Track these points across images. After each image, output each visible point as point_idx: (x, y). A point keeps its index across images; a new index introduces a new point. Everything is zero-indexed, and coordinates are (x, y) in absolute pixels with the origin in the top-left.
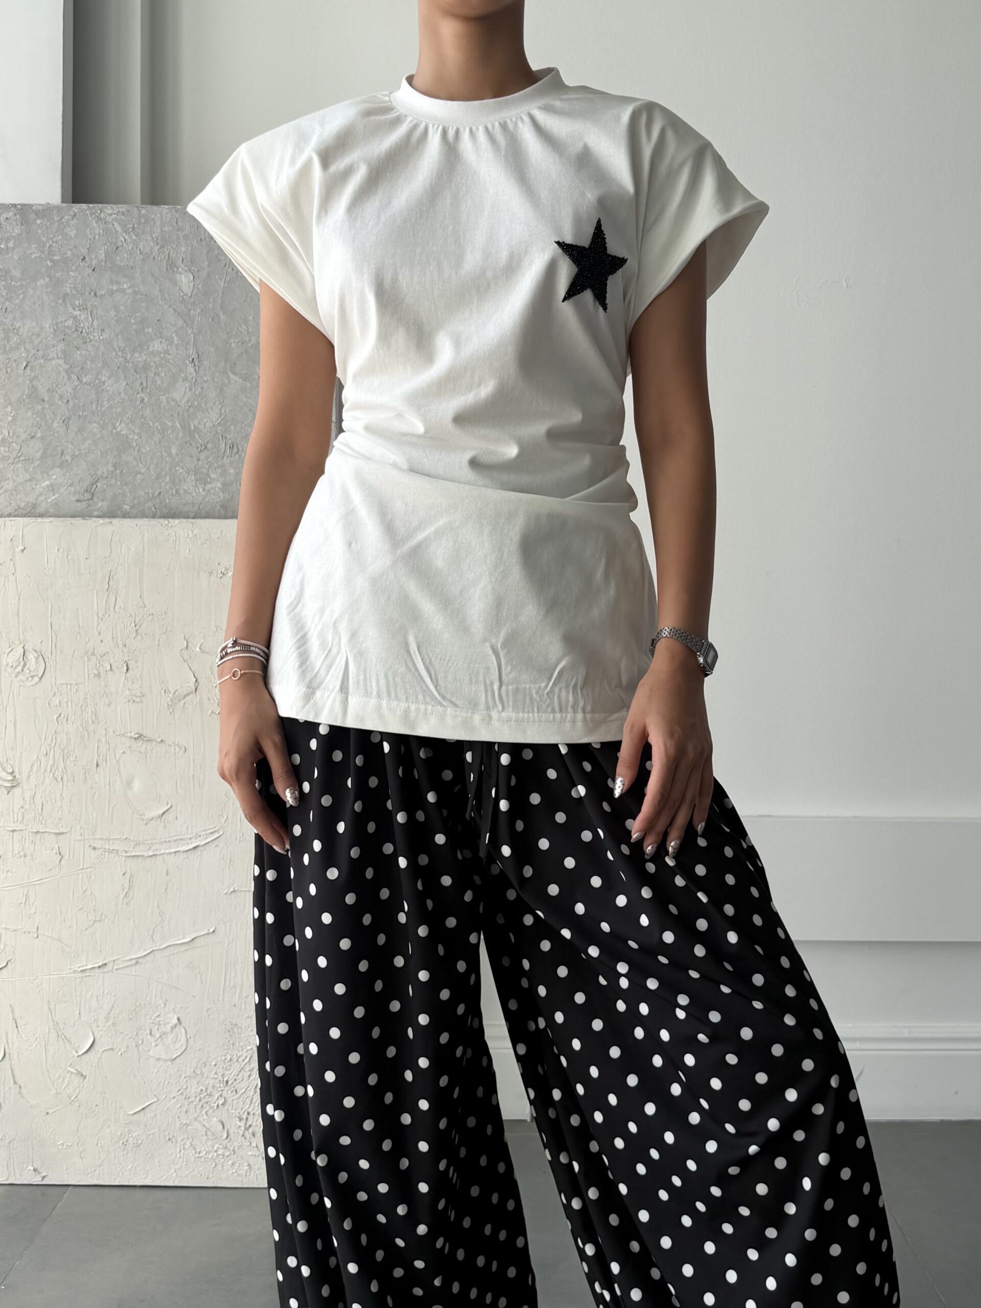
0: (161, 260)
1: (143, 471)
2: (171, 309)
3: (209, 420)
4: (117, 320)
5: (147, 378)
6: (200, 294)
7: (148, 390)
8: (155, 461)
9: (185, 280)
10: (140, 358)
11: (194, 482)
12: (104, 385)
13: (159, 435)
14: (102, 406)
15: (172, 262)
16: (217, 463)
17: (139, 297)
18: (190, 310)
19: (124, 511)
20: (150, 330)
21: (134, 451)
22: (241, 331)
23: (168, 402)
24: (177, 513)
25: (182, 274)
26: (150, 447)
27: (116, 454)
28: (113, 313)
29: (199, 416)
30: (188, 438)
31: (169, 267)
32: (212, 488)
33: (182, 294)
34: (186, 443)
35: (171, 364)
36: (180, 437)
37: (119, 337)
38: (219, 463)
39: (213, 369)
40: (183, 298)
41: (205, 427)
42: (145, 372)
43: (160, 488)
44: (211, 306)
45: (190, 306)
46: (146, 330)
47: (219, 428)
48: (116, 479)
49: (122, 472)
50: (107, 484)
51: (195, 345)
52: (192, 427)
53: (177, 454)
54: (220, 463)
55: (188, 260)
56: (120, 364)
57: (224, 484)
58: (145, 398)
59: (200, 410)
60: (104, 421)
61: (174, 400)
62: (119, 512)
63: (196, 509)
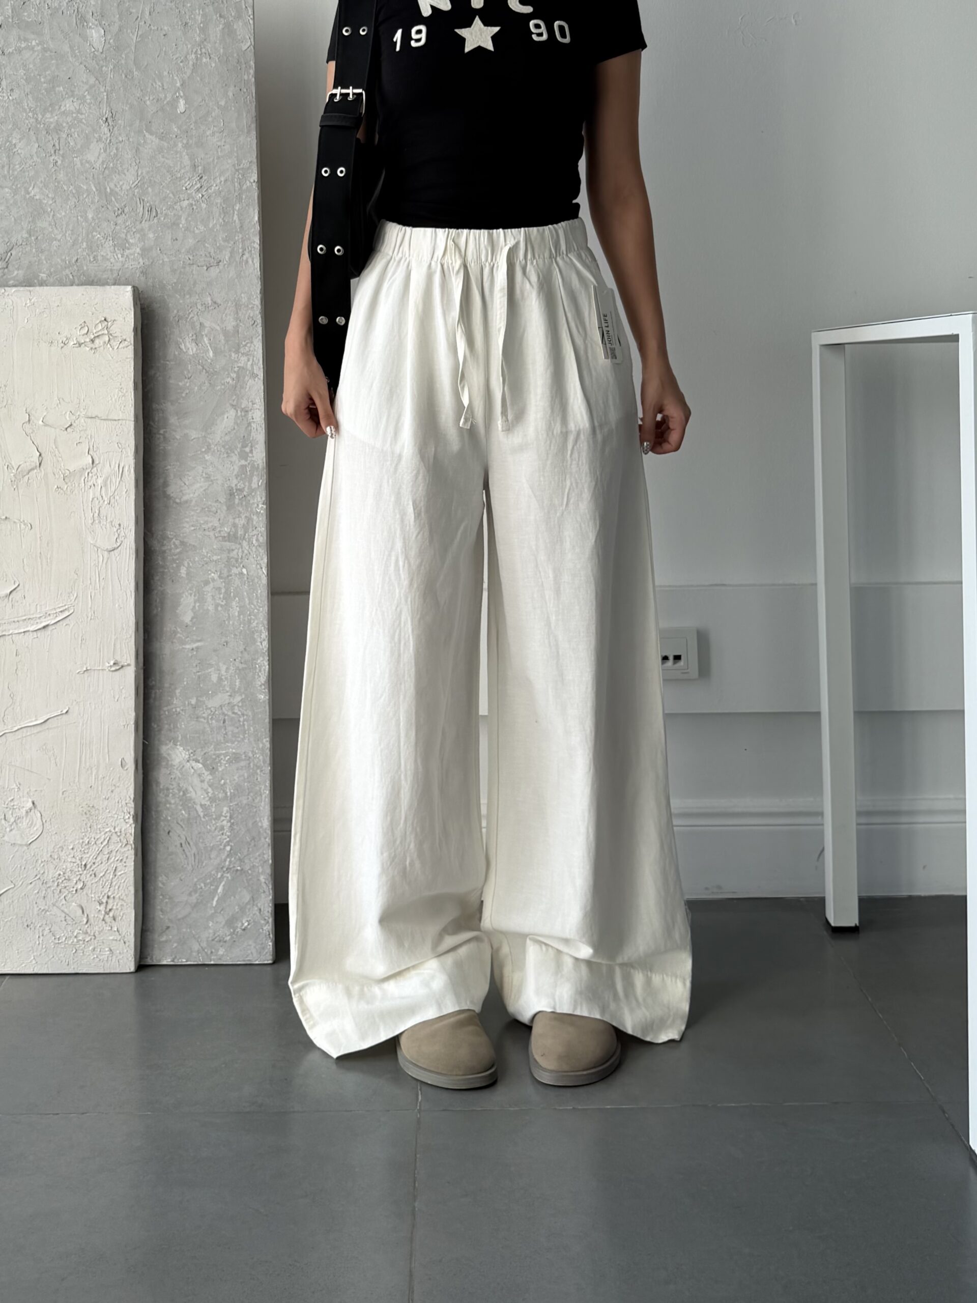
0: (70, 15)
1: (59, 237)
2: (82, 66)
3: (125, 182)
4: (26, 78)
5: (59, 139)
6: (112, 49)
7: (61, 152)
8: (71, 227)
9: (95, 35)
10: (51, 119)
11: (112, 248)
12: (15, 147)
13: (74, 200)
14: (14, 170)
15: (82, 16)
16: (135, 228)
17: (47, 54)
18: (102, 67)
19: (40, 278)
20: (61, 88)
21: (49, 217)
22: (156, 87)
23: (82, 164)
24: (95, 280)
25: (93, 28)
26: (66, 213)
27: (31, 219)
28: (22, 72)
29: (115, 179)
30: (105, 201)
31: (78, 22)
32: (131, 254)
33: (93, 50)
34: (103, 207)
35: (83, 123)
36: (96, 201)
37: (29, 96)
38: (137, 227)
39: (128, 129)
40: (95, 54)
41: (122, 189)
42: (57, 132)
43: (77, 255)
44: (123, 62)
45: (101, 62)
46: (57, 89)
47: (136, 191)
48: (31, 247)
49: (37, 238)
50: (22, 251)
51: (108, 103)
52: (108, 190)
53: (93, 218)
54: (139, 227)
55: (99, 13)
56: (31, 125)
57: (143, 249)
58: (58, 160)
59: (116, 172)
60: (17, 185)
61: (88, 162)
62: (36, 281)
63: (115, 275)
